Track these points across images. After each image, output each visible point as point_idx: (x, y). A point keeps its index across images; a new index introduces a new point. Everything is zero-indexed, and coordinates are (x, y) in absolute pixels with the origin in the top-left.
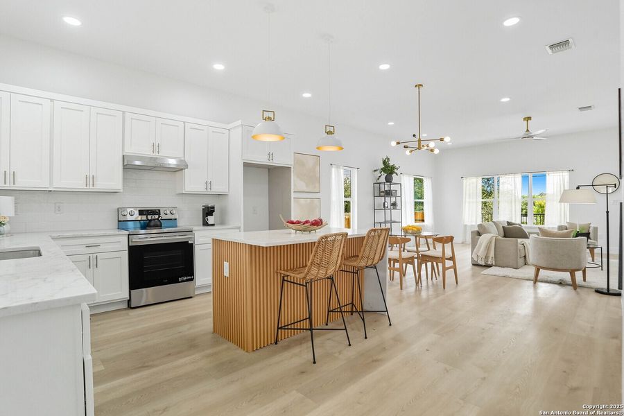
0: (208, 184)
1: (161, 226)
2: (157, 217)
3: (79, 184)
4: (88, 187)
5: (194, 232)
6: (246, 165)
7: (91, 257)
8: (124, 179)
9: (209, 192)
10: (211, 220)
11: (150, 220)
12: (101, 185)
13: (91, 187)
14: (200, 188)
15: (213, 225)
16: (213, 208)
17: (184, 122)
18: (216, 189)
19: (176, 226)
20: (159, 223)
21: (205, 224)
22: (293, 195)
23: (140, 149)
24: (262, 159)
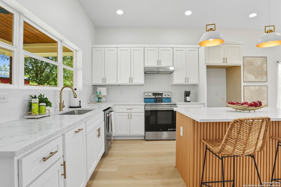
0: (187, 79)
1: (162, 101)
2: (160, 96)
3: (126, 82)
4: (130, 83)
5: (177, 105)
6: (208, 67)
7: (129, 114)
8: (145, 79)
9: (187, 83)
10: (188, 99)
11: (157, 98)
12: (135, 82)
13: (131, 83)
14: (182, 82)
15: (190, 101)
16: (189, 92)
17: (173, 48)
18: (191, 82)
19: (170, 102)
20: (161, 100)
21: (186, 101)
22: (243, 84)
23: (152, 64)
24: (220, 62)
